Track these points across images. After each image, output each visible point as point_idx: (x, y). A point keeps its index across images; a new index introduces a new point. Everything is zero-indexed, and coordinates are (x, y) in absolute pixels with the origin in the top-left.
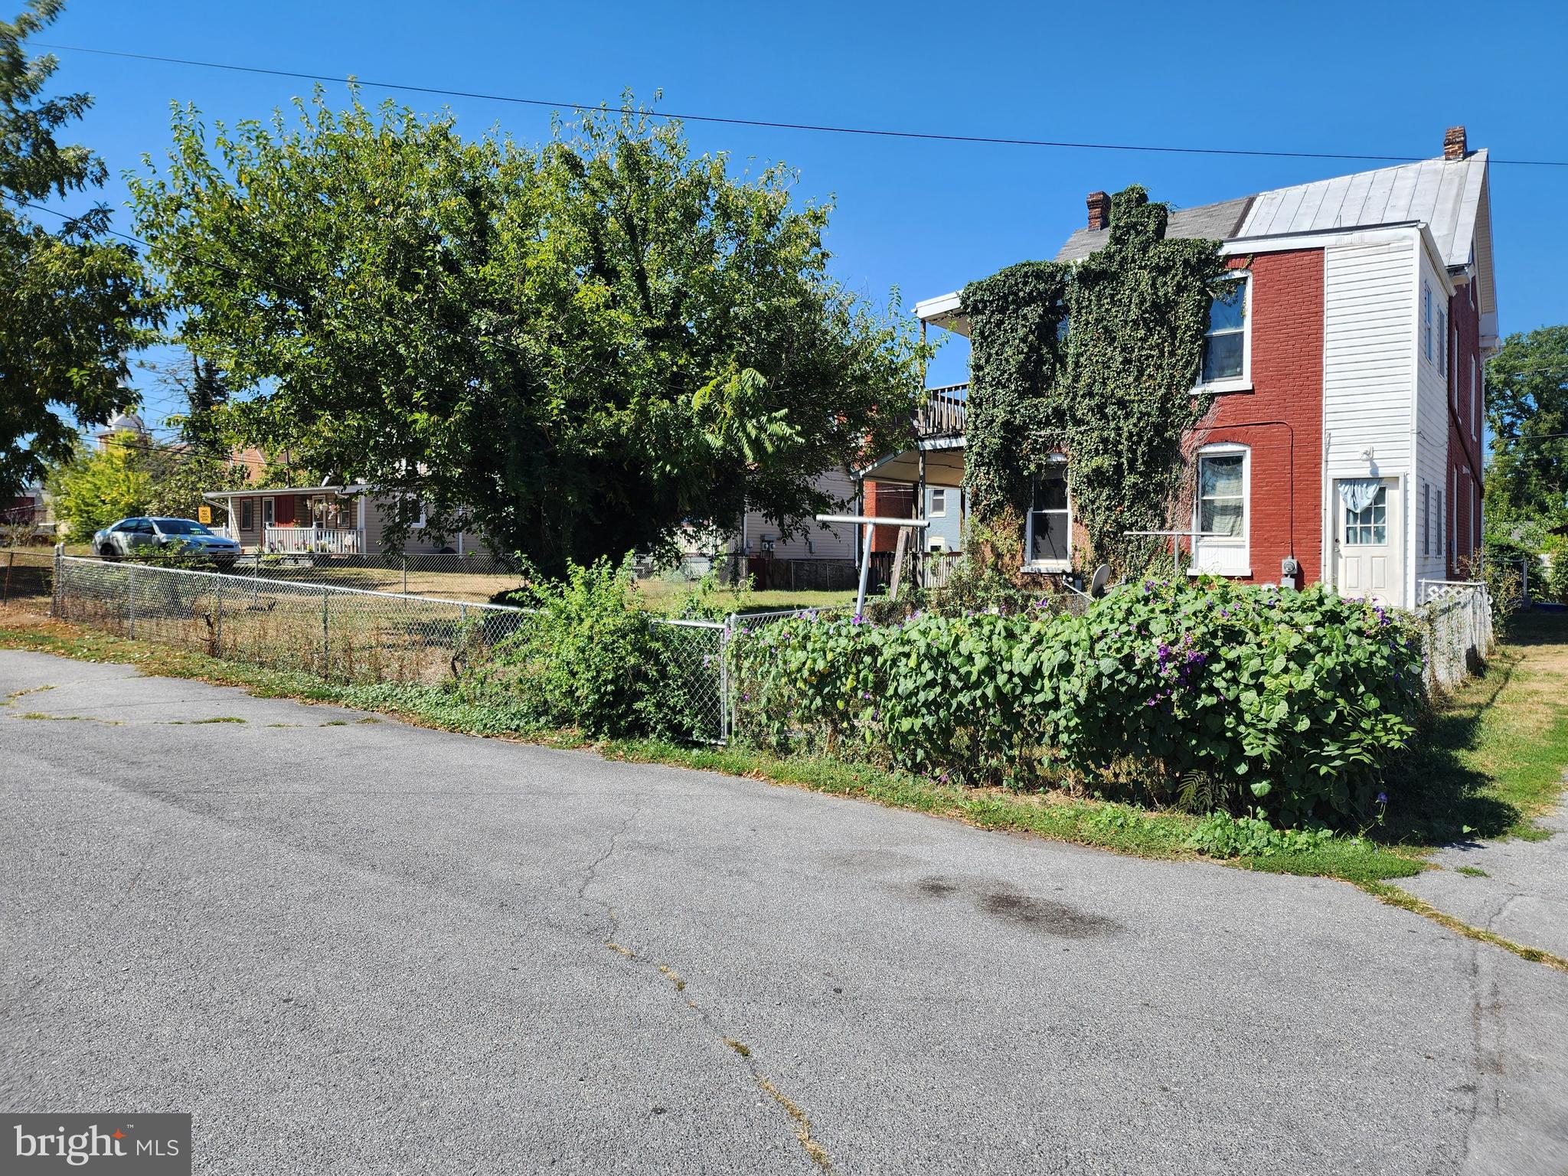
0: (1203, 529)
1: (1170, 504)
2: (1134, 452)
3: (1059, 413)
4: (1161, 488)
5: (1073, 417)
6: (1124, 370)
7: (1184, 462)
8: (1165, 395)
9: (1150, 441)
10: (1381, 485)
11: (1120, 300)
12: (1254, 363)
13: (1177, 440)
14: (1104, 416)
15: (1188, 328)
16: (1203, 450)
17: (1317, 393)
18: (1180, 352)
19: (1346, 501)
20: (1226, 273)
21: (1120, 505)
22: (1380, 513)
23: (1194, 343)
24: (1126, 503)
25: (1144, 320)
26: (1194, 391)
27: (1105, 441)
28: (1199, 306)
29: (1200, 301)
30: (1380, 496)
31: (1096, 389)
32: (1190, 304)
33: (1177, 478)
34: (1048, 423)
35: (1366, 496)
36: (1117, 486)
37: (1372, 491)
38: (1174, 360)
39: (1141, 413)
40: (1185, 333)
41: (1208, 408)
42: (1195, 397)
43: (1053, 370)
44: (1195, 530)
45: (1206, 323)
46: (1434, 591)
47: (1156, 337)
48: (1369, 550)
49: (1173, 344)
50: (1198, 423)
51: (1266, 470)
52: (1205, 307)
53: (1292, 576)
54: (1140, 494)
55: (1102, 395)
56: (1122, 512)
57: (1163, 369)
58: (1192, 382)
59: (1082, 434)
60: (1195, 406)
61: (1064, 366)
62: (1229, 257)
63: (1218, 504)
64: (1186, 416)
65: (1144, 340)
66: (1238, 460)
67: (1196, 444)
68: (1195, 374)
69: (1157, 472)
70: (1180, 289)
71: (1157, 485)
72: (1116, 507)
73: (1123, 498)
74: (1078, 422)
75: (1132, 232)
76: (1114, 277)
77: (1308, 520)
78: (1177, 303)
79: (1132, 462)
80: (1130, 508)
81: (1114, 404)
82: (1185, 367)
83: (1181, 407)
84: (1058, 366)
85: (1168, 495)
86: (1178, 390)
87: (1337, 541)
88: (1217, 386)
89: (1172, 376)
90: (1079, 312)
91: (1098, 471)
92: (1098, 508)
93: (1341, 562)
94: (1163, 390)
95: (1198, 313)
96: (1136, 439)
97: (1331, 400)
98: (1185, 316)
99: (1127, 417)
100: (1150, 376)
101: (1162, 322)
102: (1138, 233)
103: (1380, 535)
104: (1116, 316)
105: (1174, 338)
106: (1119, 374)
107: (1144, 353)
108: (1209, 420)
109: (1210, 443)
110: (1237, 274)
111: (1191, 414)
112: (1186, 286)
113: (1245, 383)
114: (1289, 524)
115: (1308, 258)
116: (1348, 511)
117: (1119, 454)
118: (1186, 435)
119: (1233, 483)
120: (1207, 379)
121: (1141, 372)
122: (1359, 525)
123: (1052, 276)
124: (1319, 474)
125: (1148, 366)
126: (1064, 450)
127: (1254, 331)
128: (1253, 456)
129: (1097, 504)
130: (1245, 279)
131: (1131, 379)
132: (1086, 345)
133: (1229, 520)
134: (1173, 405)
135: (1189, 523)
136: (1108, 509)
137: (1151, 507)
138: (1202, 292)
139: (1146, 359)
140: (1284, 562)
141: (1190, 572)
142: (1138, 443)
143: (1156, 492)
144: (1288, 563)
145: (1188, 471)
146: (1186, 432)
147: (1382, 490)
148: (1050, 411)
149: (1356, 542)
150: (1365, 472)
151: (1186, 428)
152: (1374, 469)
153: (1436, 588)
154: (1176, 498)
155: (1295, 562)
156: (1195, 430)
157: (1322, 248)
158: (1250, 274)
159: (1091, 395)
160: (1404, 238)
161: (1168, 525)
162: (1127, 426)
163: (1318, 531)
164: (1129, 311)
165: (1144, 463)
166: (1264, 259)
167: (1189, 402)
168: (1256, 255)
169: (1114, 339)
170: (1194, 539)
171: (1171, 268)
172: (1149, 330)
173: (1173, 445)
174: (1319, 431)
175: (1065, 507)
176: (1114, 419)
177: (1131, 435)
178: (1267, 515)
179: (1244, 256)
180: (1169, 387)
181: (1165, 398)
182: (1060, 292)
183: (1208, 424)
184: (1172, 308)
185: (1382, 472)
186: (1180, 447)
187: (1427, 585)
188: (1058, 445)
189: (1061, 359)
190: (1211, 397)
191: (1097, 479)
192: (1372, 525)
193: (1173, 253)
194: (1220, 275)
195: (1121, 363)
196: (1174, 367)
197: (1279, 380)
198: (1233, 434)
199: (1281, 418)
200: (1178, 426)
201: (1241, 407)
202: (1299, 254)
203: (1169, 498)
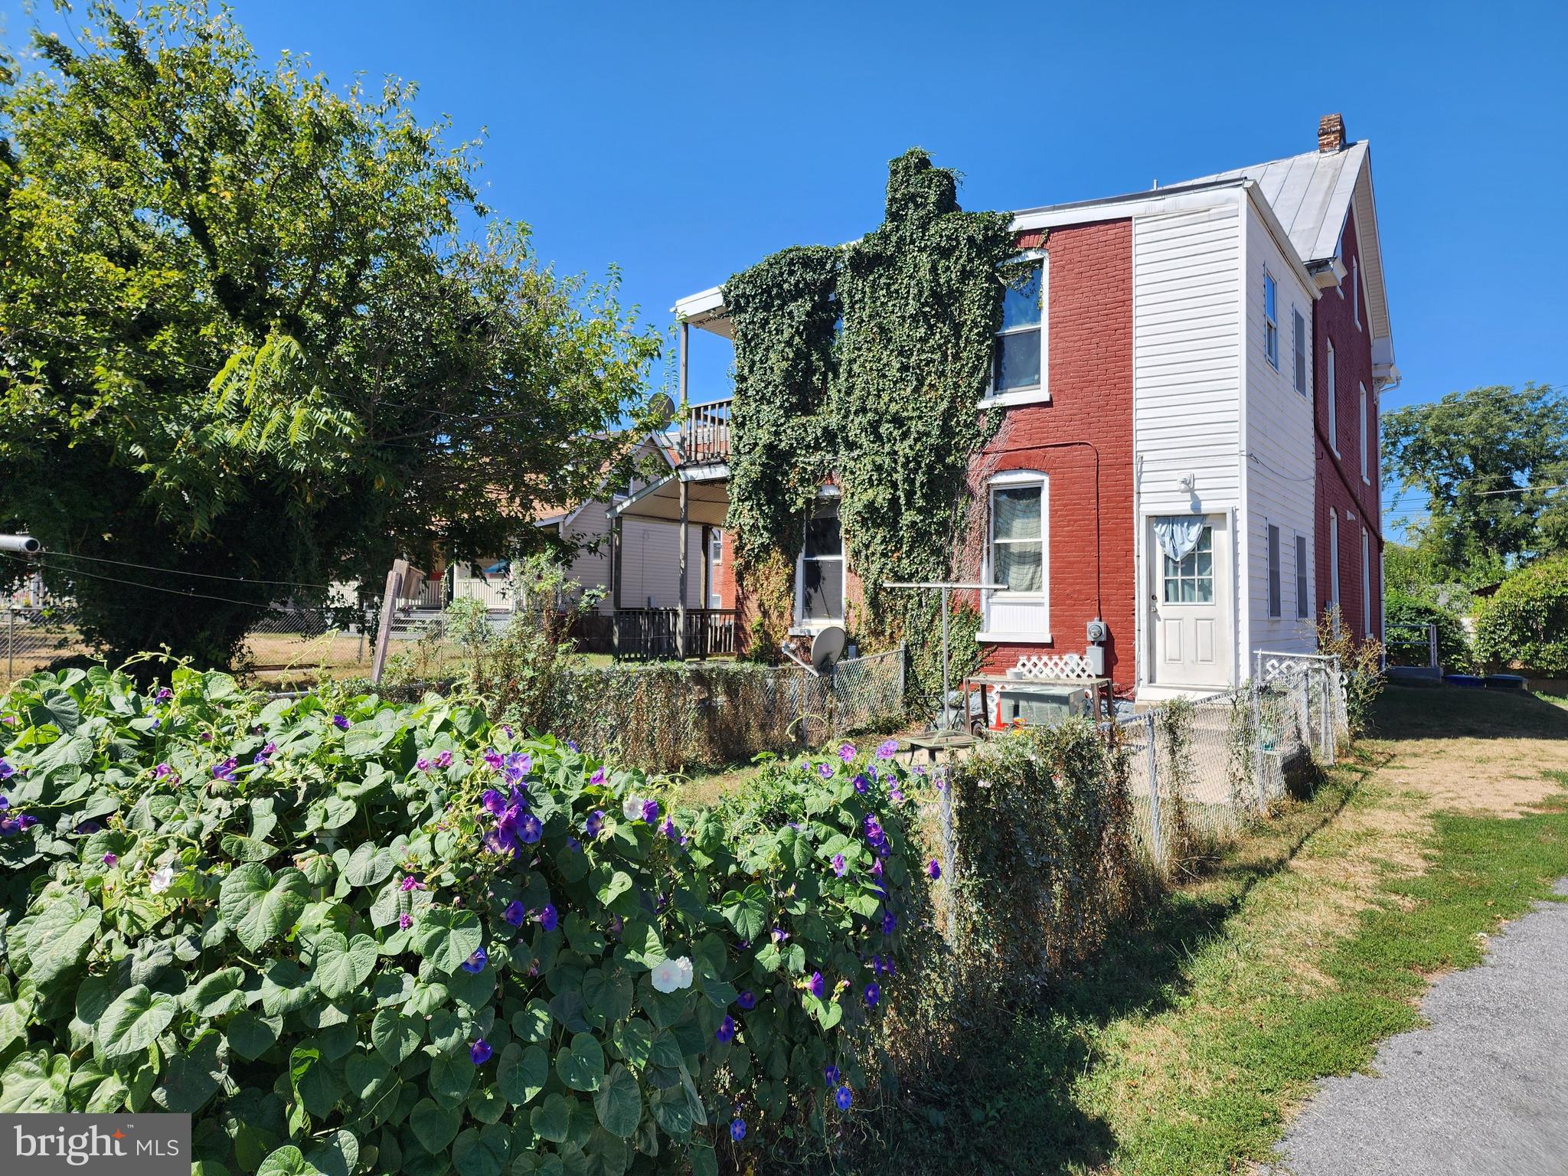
0: (996, 581)
1: (955, 548)
2: (912, 482)
3: (829, 435)
4: (944, 527)
5: (846, 439)
6: (902, 380)
7: (971, 495)
8: (949, 408)
9: (931, 467)
10: (1205, 522)
11: (897, 291)
12: (1052, 367)
13: (963, 467)
14: (879, 438)
15: (975, 324)
16: (994, 481)
17: (1127, 405)
18: (965, 354)
19: (1163, 545)
20: (1019, 253)
21: (897, 549)
22: (1206, 560)
23: (981, 343)
24: (905, 548)
25: (924, 315)
26: (983, 404)
27: (879, 468)
28: (988, 297)
29: (988, 290)
30: (1205, 539)
31: (870, 403)
32: (976, 294)
33: (964, 515)
34: (817, 447)
35: (1188, 538)
36: (894, 526)
37: (1195, 531)
38: (958, 365)
39: (919, 432)
40: (970, 330)
41: (998, 426)
42: (983, 412)
43: (825, 381)
44: (986, 583)
45: (997, 318)
46: (1273, 666)
47: (938, 336)
48: (1191, 610)
49: (957, 345)
50: (988, 445)
51: (1065, 505)
52: (996, 298)
53: (1100, 644)
54: (921, 536)
55: (876, 411)
56: (900, 559)
57: (946, 377)
58: (981, 392)
59: (855, 460)
60: (983, 424)
61: (836, 376)
62: (1021, 234)
63: (1014, 550)
64: (974, 437)
65: (923, 340)
66: (1034, 492)
67: (985, 472)
68: (984, 383)
69: (939, 508)
70: (965, 275)
71: (939, 524)
72: (893, 552)
73: (900, 542)
74: (851, 446)
75: (911, 205)
76: (890, 262)
77: (1118, 570)
78: (962, 293)
79: (910, 494)
80: (909, 554)
81: (889, 422)
82: (971, 375)
83: (967, 426)
84: (830, 376)
85: (953, 537)
86: (963, 404)
87: (1154, 598)
88: (1009, 398)
89: (956, 386)
90: (852, 307)
91: (870, 506)
92: (873, 554)
93: (1159, 625)
94: (945, 405)
95: (986, 305)
96: (913, 465)
97: (1143, 415)
98: (972, 311)
99: (905, 436)
100: (932, 386)
101: (944, 316)
102: (917, 206)
103: (1206, 591)
104: (893, 312)
105: (958, 337)
106: (895, 383)
107: (923, 357)
108: (1000, 442)
109: (1000, 471)
110: (1032, 256)
111: (979, 435)
112: (972, 271)
113: (1042, 394)
114: (1095, 575)
115: (1113, 231)
116: (1167, 558)
117: (894, 485)
118: (974, 461)
119: (1031, 522)
120: (999, 389)
121: (921, 382)
122: (1179, 577)
123: (822, 263)
124: (1130, 510)
125: (929, 373)
126: (837, 481)
127: (1052, 326)
128: (1052, 485)
129: (871, 549)
130: (1041, 261)
131: (909, 390)
132: (859, 349)
133: (1028, 570)
134: (958, 423)
135: (978, 574)
136: (884, 555)
137: (933, 553)
138: (991, 278)
139: (926, 365)
140: (1089, 625)
141: (980, 637)
142: (916, 471)
143: (937, 532)
144: (1094, 627)
145: (976, 507)
146: (974, 456)
147: (1207, 531)
148: (819, 432)
149: (1177, 600)
150: (1185, 508)
151: (973, 452)
152: (1196, 503)
153: (1274, 662)
154: (963, 540)
155: (1102, 625)
156: (984, 454)
157: (1129, 219)
158: (1046, 254)
159: (863, 410)
160: (1228, 201)
161: (953, 576)
162: (903, 448)
163: (1130, 585)
164: (907, 305)
165: (924, 496)
166: (1062, 234)
167: (977, 418)
168: (1053, 230)
169: (889, 340)
170: (984, 592)
171: (954, 248)
172: (931, 327)
173: (958, 473)
174: (1129, 454)
175: (839, 552)
176: (889, 441)
177: (908, 460)
178: (1069, 563)
179: (1037, 232)
180: (953, 401)
181: (949, 414)
182: (830, 284)
183: (998, 446)
184: (956, 300)
185: (1206, 507)
186: (967, 476)
187: (1265, 658)
188: (830, 474)
189: (833, 367)
190: (1003, 411)
191: (871, 516)
192: (1196, 577)
193: (956, 230)
194: (1011, 256)
195: (898, 370)
196: (959, 374)
197: (1082, 389)
198: (1028, 459)
199: (1083, 438)
200: (964, 449)
201: (1037, 424)
202: (1102, 227)
203: (955, 542)
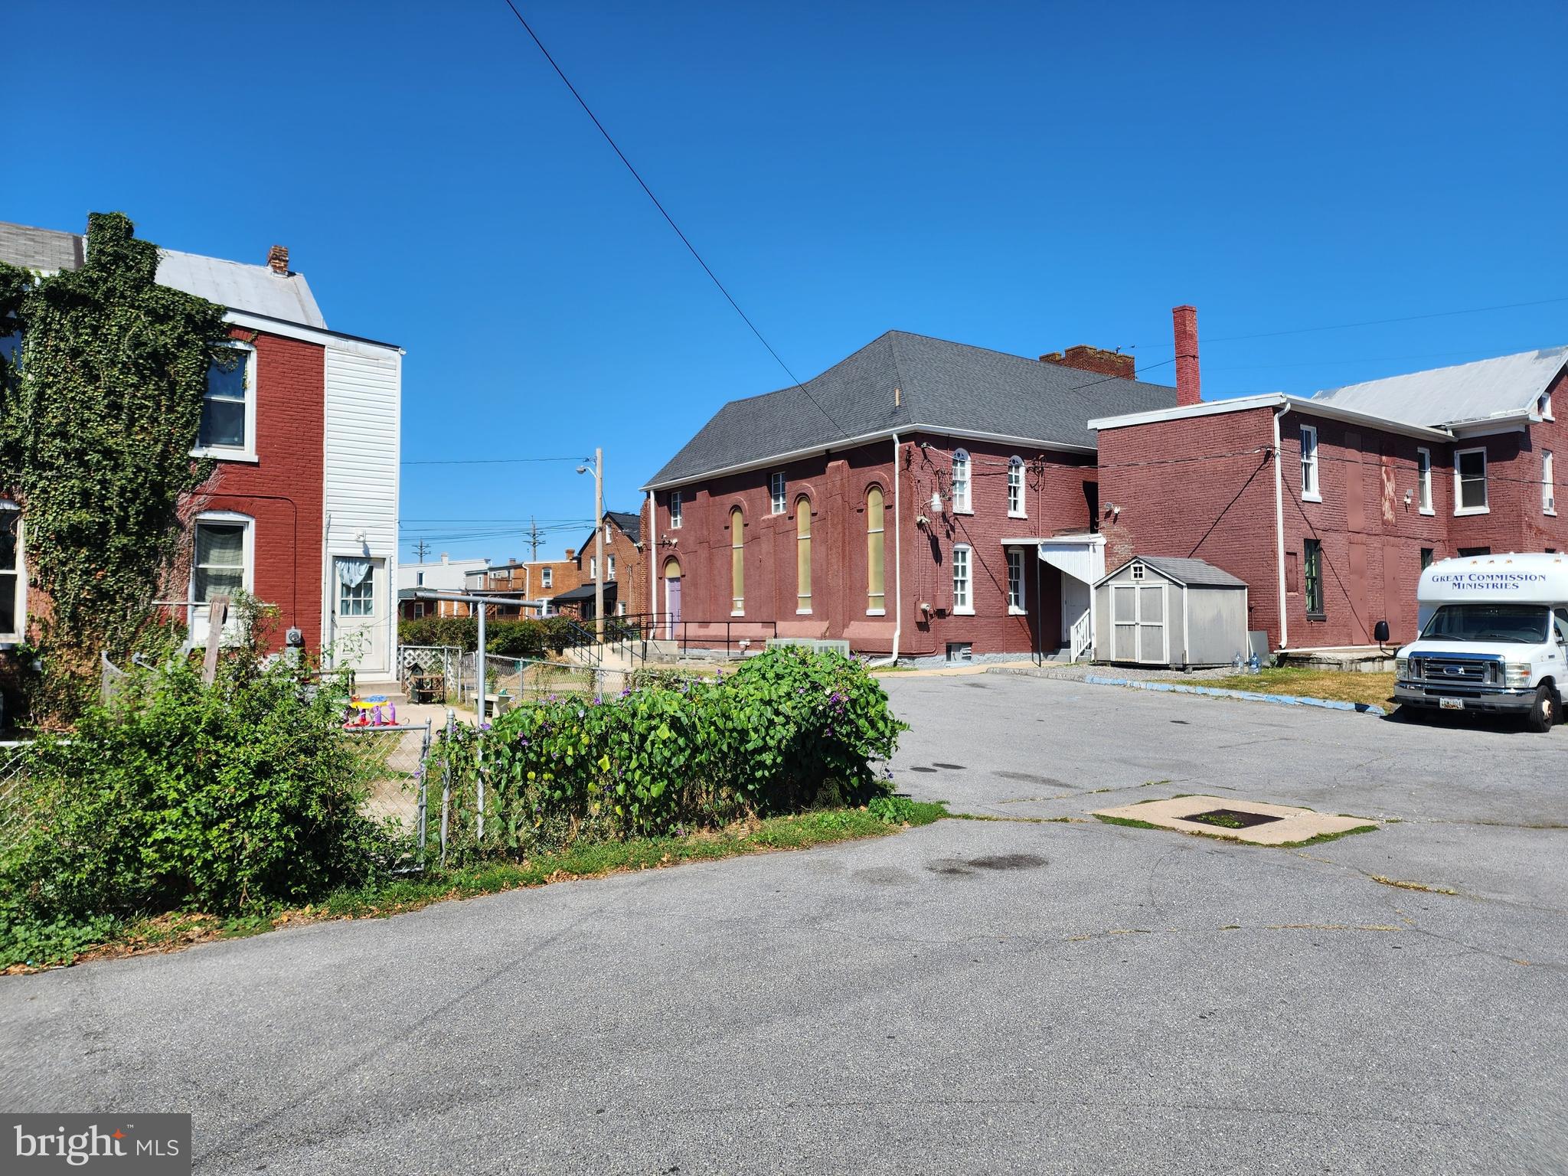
0: (197, 600)
1: (163, 570)
2: (126, 510)
3: (13, 451)
4: (154, 553)
5: (35, 458)
6: (109, 415)
7: (181, 526)
8: (162, 451)
9: (147, 499)
10: (371, 562)
11: (106, 335)
12: (259, 437)
13: (174, 502)
14: (83, 464)
15: (189, 386)
16: (201, 517)
17: (319, 476)
18: (180, 409)
19: (342, 576)
20: (229, 341)
21: (102, 569)
22: (369, 589)
23: (195, 403)
24: (111, 567)
25: (136, 364)
26: (194, 453)
27: (84, 493)
28: (202, 368)
29: (202, 362)
30: (369, 574)
32: (191, 363)
33: (173, 543)
35: (357, 575)
36: (100, 547)
37: (364, 568)
38: (172, 416)
39: (136, 466)
40: (185, 390)
41: (210, 474)
42: (196, 460)
44: (190, 600)
45: (206, 387)
46: (410, 655)
47: (151, 387)
48: (361, 619)
49: (171, 399)
50: (198, 487)
51: (269, 543)
52: (207, 370)
53: (296, 645)
54: (128, 557)
55: (80, 439)
56: (104, 577)
57: (159, 424)
58: (191, 444)
59: (49, 480)
60: (195, 470)
61: (18, 393)
62: (233, 327)
63: (210, 573)
64: (185, 479)
65: (137, 387)
66: (236, 531)
67: (195, 509)
68: (195, 436)
69: (151, 535)
70: (181, 343)
71: (149, 549)
72: (97, 571)
73: (107, 562)
76: (97, 307)
77: (309, 592)
78: (176, 357)
79: (122, 523)
80: (114, 573)
81: (98, 452)
82: (185, 426)
83: (180, 468)
84: (9, 392)
85: (161, 561)
86: (176, 450)
87: (333, 612)
88: (218, 452)
89: (170, 434)
90: (45, 334)
92: (70, 571)
93: (337, 631)
94: (159, 448)
95: (200, 373)
96: (128, 495)
97: (331, 486)
98: (186, 372)
99: (114, 469)
100: (143, 429)
101: (162, 374)
102: (129, 268)
103: (368, 609)
104: (99, 352)
105: (173, 393)
106: (103, 418)
107: (136, 401)
108: (212, 483)
109: (210, 509)
110: (240, 346)
111: (190, 477)
112: (187, 342)
113: (248, 453)
114: (292, 596)
115: (309, 351)
116: (343, 585)
117: (104, 510)
118: (184, 499)
119: (229, 553)
120: (206, 443)
121: (132, 422)
122: (351, 598)
124: (319, 550)
125: (142, 417)
126: (17, 497)
127: (259, 405)
128: (258, 528)
129: (70, 566)
130: (248, 352)
131: (120, 427)
132: (55, 376)
133: (225, 590)
134: (171, 464)
135: (186, 592)
136: (85, 572)
137: (140, 573)
138: (204, 352)
139: (137, 409)
140: (288, 632)
142: (132, 501)
143: (148, 556)
144: (292, 633)
145: (185, 538)
146: (184, 494)
147: (371, 569)
149: (347, 613)
150: (359, 552)
151: (184, 491)
152: (366, 550)
153: (411, 652)
154: (171, 564)
155: (299, 632)
156: (194, 494)
157: (324, 346)
158: (253, 349)
159: (62, 436)
161: (160, 594)
162: (118, 481)
163: (318, 603)
164: (117, 350)
165: (137, 523)
166: (269, 339)
167: (188, 463)
168: (261, 333)
169: (96, 378)
170: (190, 608)
171: (172, 318)
172: (143, 377)
173: (171, 506)
174: (320, 511)
175: (14, 567)
176: (98, 470)
177: (123, 490)
178: (271, 586)
179: (249, 330)
180: (166, 445)
181: (164, 455)
183: (210, 490)
184: (171, 361)
185: (373, 553)
186: (177, 510)
187: (405, 649)
188: (8, 489)
189: (14, 385)
190: (212, 462)
191: (72, 536)
192: (362, 598)
193: (173, 303)
194: (221, 340)
195: (106, 407)
196: (173, 424)
197: (284, 458)
198: (238, 504)
199: (285, 494)
200: (175, 487)
201: (245, 478)
202: (301, 345)
203: (163, 564)
